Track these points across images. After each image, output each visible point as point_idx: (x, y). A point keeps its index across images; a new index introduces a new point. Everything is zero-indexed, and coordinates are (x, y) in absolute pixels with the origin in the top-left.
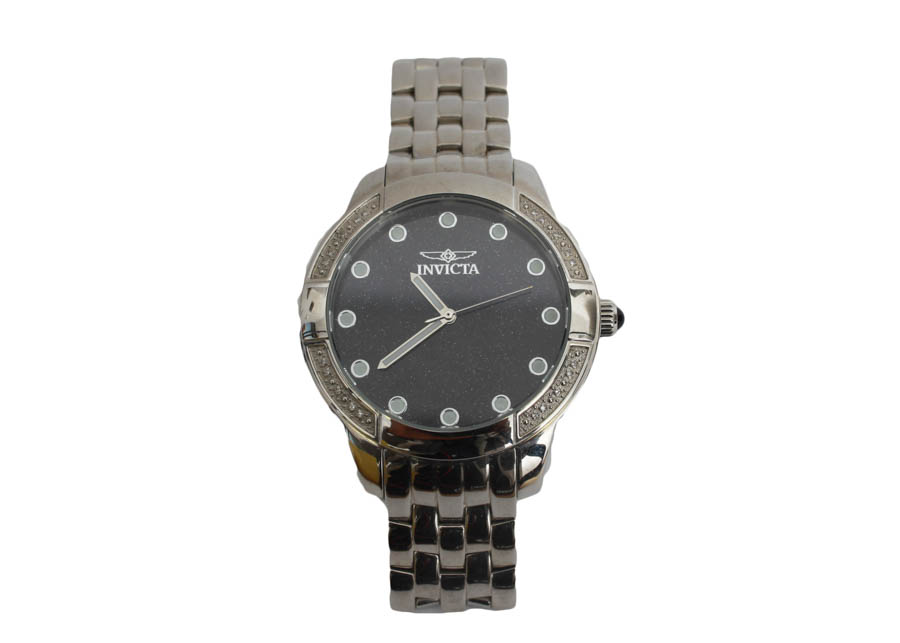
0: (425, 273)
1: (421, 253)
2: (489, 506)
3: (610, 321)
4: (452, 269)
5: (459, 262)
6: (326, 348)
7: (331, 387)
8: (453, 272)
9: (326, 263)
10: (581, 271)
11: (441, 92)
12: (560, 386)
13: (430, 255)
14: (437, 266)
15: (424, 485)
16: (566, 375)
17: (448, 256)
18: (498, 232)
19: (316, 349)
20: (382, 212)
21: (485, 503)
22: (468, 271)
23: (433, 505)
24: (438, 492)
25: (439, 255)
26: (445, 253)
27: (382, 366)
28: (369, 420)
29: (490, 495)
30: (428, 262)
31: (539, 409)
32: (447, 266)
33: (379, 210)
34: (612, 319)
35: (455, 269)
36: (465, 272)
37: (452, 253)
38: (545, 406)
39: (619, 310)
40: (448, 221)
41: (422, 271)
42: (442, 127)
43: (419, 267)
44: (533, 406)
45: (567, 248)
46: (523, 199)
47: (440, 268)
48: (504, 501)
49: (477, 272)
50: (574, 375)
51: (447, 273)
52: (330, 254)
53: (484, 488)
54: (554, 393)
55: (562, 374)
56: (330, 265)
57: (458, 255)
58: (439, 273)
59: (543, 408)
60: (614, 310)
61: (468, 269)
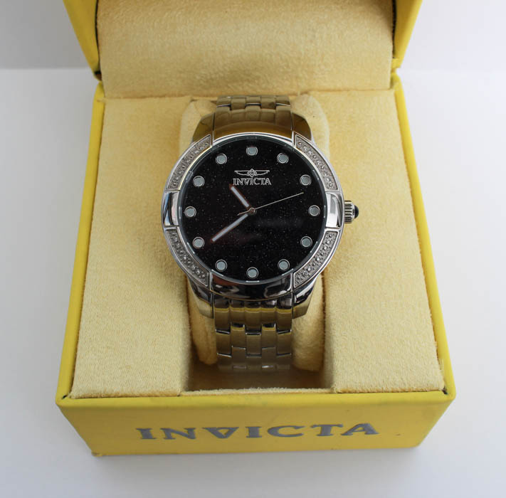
0: (238, 184)
1: (236, 171)
3: (350, 214)
4: (254, 181)
6: (176, 231)
7: (180, 256)
8: (255, 184)
9: (177, 178)
10: (334, 184)
12: (320, 256)
13: (241, 173)
14: (245, 180)
17: (252, 173)
18: (282, 159)
19: (171, 232)
22: (264, 183)
25: (246, 173)
26: (250, 171)
28: (203, 276)
30: (240, 177)
31: (307, 270)
32: (252, 179)
35: (257, 181)
36: (262, 183)
37: (254, 171)
38: (311, 268)
40: (252, 151)
41: (236, 183)
43: (235, 180)
44: (303, 268)
45: (325, 170)
47: (247, 181)
49: (270, 184)
50: (329, 249)
51: (251, 184)
52: (180, 173)
54: (316, 260)
55: (322, 249)
56: (180, 179)
57: (258, 173)
58: (247, 184)
60: (353, 207)
61: (264, 181)
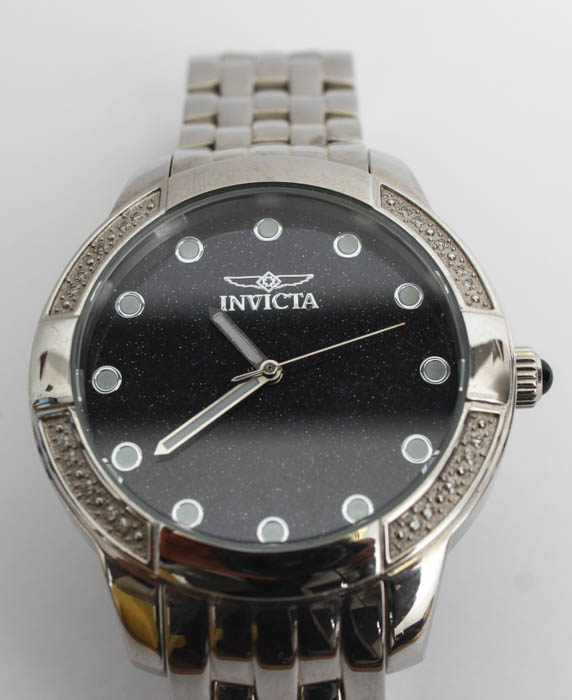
0: (232, 309)
1: (227, 279)
2: (340, 683)
3: (531, 378)
4: (274, 300)
5: (286, 290)
6: (69, 420)
7: (77, 483)
8: (277, 307)
9: (74, 291)
10: (483, 298)
11: (258, 88)
12: (456, 477)
13: (239, 281)
14: (251, 297)
15: (233, 648)
16: (464, 459)
17: (269, 281)
18: (347, 247)
19: (53, 423)
20: (163, 212)
21: (334, 678)
22: (301, 304)
23: (248, 682)
24: (255, 661)
25: (253, 281)
26: (263, 278)
27: (161, 449)
28: (139, 534)
29: (341, 663)
30: (238, 292)
31: (422, 513)
32: (267, 297)
33: (159, 210)
34: (533, 374)
35: (281, 301)
36: (296, 306)
37: (275, 278)
38: (432, 509)
39: (544, 364)
40: (268, 231)
41: (228, 306)
42: (260, 125)
43: (223, 298)
44: (411, 509)
45: (457, 263)
46: (386, 192)
47: (255, 300)
48: (364, 676)
49: (316, 306)
50: (478, 459)
51: (267, 307)
52: (82, 276)
53: (332, 654)
54: (446, 488)
55: (458, 457)
56: (80, 293)
57: (284, 280)
58: (255, 307)
59: (428, 513)
60: (538, 365)
61: (301, 301)
